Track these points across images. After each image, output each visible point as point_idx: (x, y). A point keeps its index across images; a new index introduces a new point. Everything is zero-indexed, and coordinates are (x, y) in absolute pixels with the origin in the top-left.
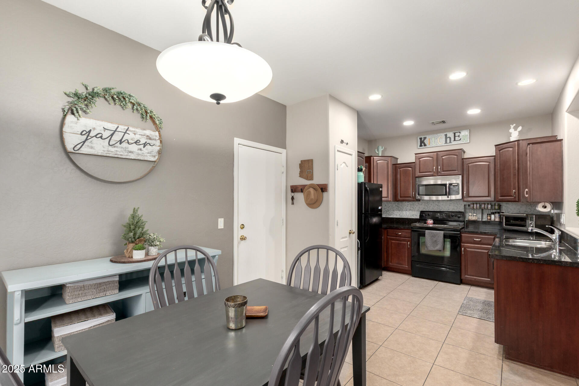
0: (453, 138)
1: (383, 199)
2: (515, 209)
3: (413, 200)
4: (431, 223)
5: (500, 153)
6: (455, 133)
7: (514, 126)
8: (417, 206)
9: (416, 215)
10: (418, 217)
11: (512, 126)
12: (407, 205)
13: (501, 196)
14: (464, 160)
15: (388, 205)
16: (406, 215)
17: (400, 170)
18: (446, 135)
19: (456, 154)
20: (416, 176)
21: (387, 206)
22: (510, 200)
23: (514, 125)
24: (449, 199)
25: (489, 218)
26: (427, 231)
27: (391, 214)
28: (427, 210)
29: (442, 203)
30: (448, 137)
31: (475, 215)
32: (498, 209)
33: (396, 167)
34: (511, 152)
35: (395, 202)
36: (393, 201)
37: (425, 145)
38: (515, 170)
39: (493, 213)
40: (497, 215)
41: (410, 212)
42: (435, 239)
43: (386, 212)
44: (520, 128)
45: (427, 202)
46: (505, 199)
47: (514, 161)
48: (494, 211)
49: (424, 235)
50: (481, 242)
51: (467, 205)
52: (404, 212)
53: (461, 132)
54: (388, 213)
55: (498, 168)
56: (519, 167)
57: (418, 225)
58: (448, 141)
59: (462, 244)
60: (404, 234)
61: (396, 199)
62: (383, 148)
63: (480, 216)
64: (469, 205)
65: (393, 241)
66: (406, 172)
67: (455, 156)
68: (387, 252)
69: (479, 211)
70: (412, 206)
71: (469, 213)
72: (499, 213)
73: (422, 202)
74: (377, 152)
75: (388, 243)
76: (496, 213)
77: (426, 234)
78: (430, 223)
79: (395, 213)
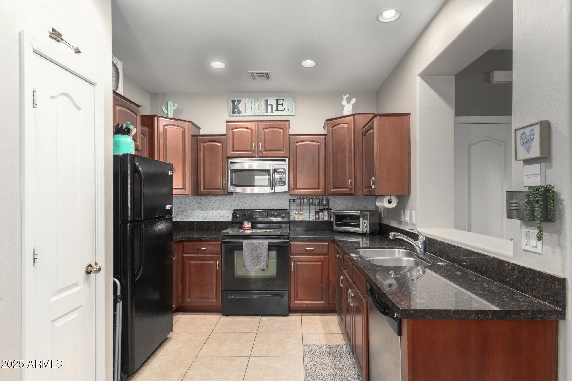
0: (276, 107)
1: (175, 192)
2: (342, 204)
3: (223, 193)
4: (249, 227)
5: (333, 130)
6: (277, 100)
7: (347, 97)
8: (228, 202)
9: (227, 216)
10: (230, 219)
11: (345, 97)
12: (214, 201)
13: (334, 188)
14: (291, 137)
15: (184, 201)
16: (212, 217)
17: (204, 146)
18: (267, 101)
19: (280, 127)
20: (229, 155)
21: (184, 203)
22: (345, 193)
23: (348, 95)
24: (273, 191)
25: (317, 216)
26: (245, 242)
27: (189, 216)
28: (243, 209)
29: (261, 197)
30: (269, 104)
31: (302, 213)
32: (325, 205)
33: (197, 139)
34: (347, 130)
35: (196, 196)
36: (192, 195)
37: (239, 112)
38: (351, 153)
39: (321, 210)
40: (326, 213)
41: (219, 211)
42: (256, 253)
43: (181, 212)
44: (354, 101)
45: (241, 196)
46: (339, 191)
47: (350, 141)
48: (322, 207)
49: (240, 248)
50: (314, 252)
51: (292, 201)
52: (210, 212)
53: (285, 99)
54: (185, 213)
55: (330, 150)
56: (355, 150)
57: (230, 231)
58: (269, 110)
59: (291, 257)
60: (210, 248)
61: (197, 192)
62: (176, 105)
63: (307, 214)
64: (294, 200)
65: (193, 262)
66: (213, 149)
67: (281, 130)
68: (182, 281)
69: (305, 208)
70: (221, 203)
71: (294, 210)
72: (327, 209)
73: (236, 196)
74: (166, 112)
75: (183, 265)
76: (324, 209)
77: (243, 247)
78: (247, 227)
79: (195, 213)
